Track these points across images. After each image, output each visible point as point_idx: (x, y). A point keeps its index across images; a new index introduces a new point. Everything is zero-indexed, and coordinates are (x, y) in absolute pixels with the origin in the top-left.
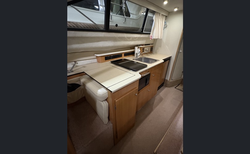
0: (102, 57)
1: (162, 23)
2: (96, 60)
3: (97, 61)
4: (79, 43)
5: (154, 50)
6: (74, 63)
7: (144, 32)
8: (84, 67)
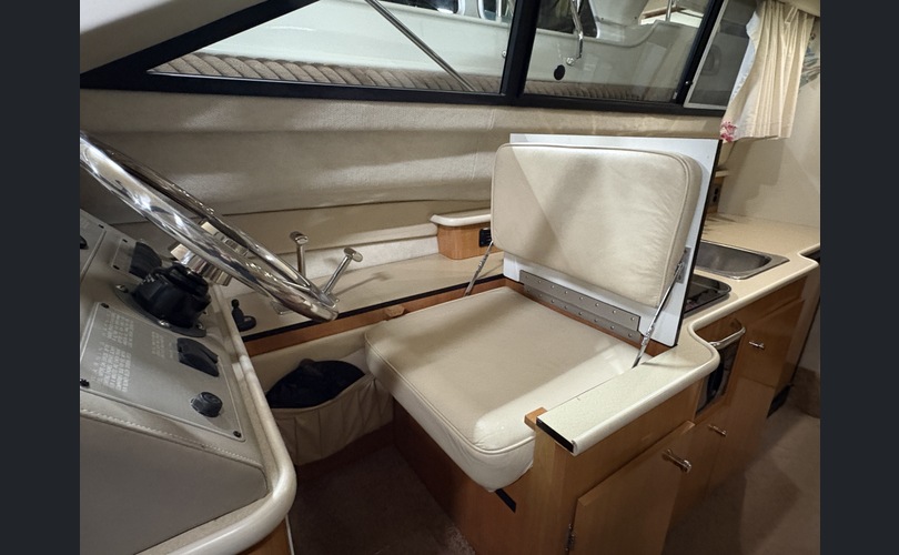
0: (468, 233)
1: (792, 57)
2: (431, 246)
3: (436, 250)
4: (375, 160)
5: (729, 199)
6: (341, 255)
7: (687, 104)
8: (381, 277)
